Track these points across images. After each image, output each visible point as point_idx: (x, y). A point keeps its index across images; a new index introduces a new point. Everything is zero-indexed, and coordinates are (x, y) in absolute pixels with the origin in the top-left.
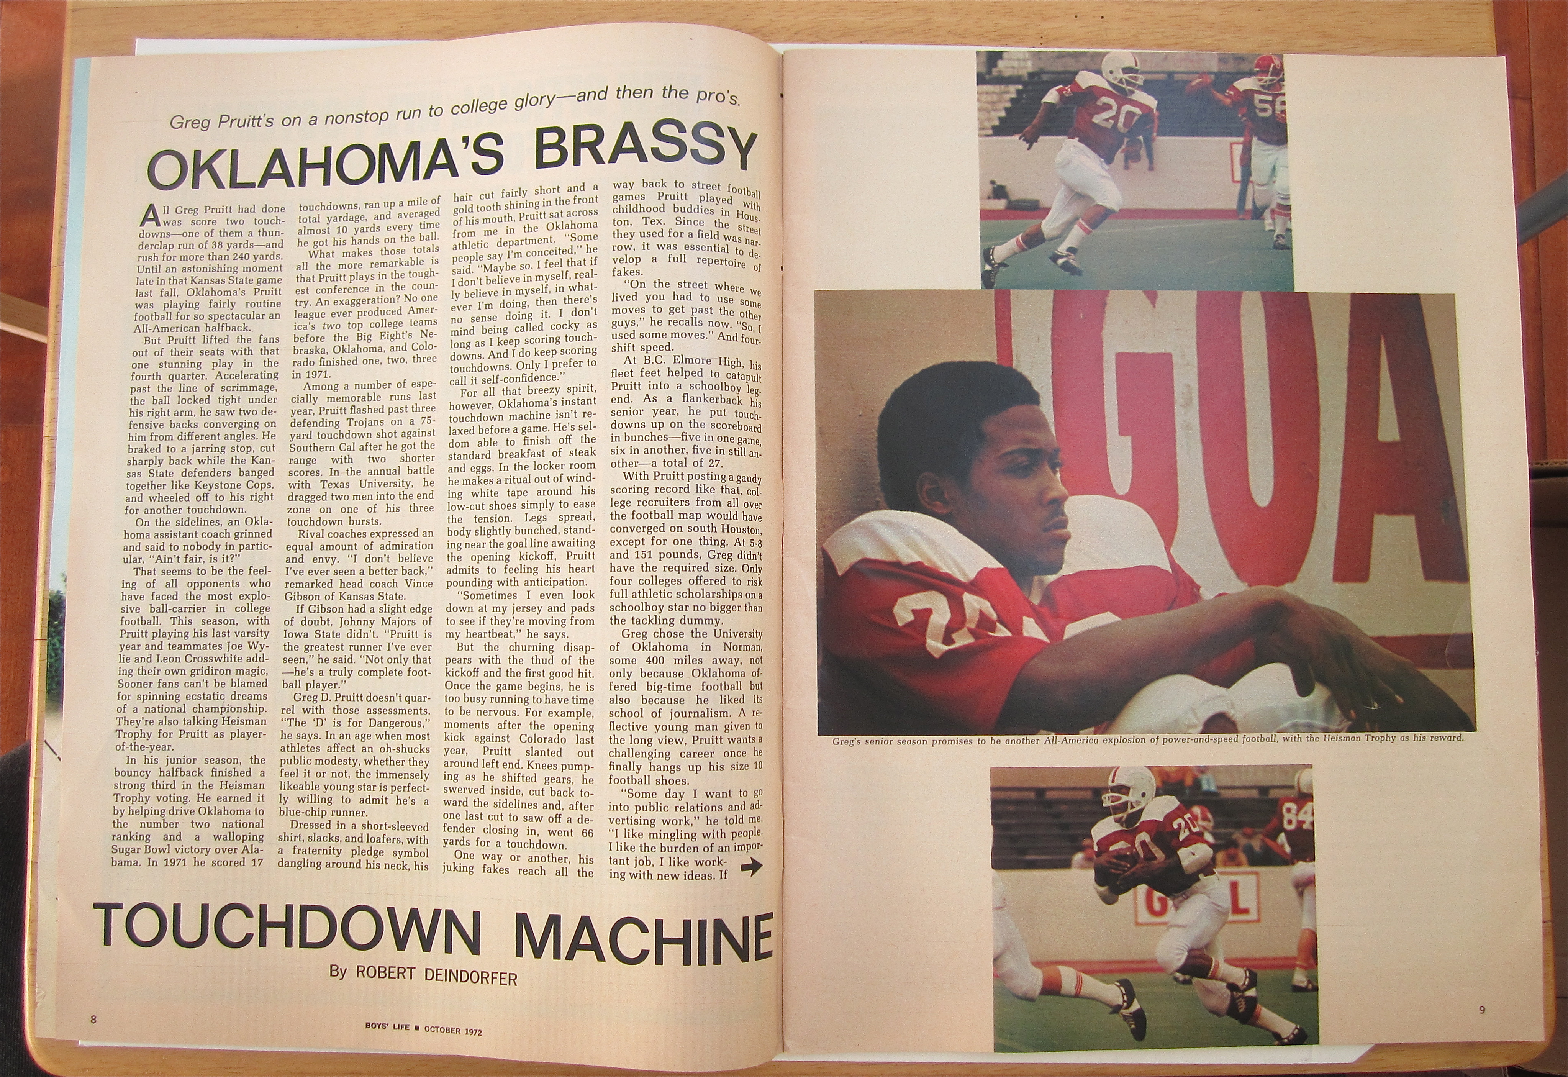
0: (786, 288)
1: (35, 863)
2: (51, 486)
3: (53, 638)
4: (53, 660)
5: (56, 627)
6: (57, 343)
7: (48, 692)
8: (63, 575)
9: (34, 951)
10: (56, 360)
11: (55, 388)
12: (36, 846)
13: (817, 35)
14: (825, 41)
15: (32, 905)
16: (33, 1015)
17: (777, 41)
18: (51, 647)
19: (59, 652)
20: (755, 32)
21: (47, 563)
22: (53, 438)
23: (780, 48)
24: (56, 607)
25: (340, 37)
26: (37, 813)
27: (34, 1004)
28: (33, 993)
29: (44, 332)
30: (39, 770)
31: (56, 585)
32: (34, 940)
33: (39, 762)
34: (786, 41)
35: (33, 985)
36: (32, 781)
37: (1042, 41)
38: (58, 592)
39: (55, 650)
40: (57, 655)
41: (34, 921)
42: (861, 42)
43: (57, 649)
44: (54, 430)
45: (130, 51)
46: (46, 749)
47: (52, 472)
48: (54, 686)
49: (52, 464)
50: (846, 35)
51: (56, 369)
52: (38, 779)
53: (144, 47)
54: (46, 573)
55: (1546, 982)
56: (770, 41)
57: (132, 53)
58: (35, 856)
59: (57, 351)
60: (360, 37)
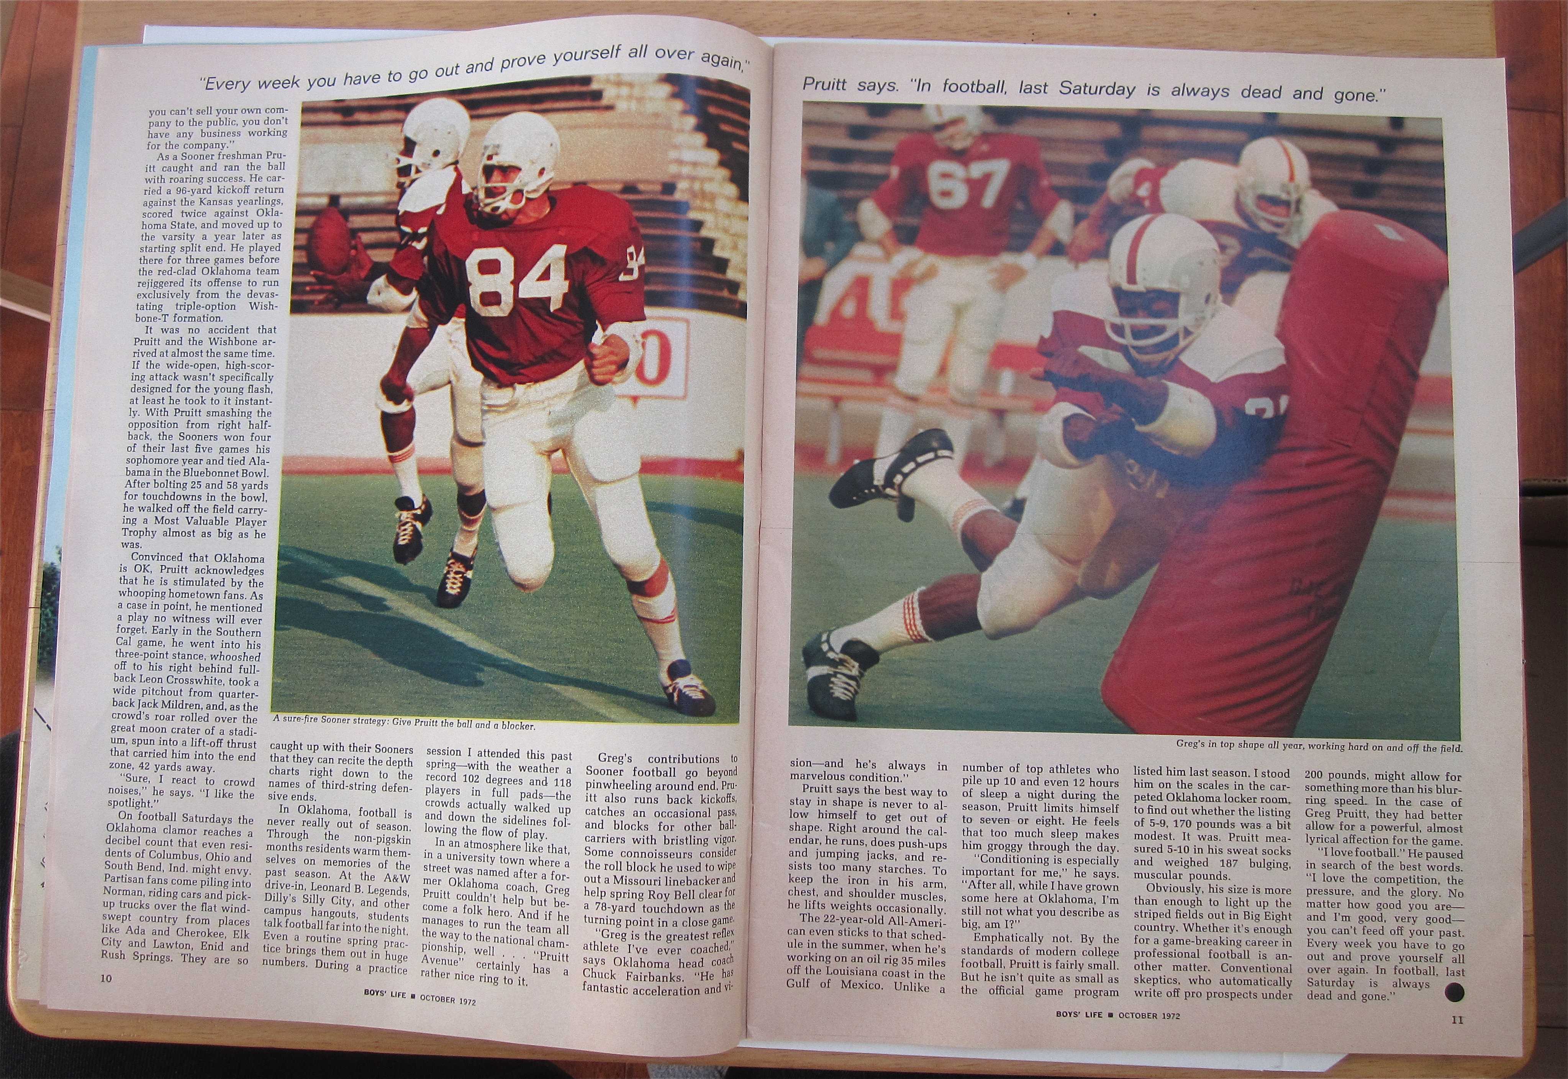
0: (770, 278)
1: (22, 825)
2: (49, 458)
3: (46, 608)
4: (45, 630)
5: (49, 598)
6: (59, 319)
7: (39, 661)
8: (57, 547)
9: (18, 911)
10: (58, 336)
11: (55, 364)
12: (23, 809)
13: (808, 30)
14: (816, 35)
15: (18, 867)
16: (15, 974)
17: (769, 34)
18: (43, 617)
19: (51, 622)
20: (746, 26)
21: (43, 533)
22: (53, 411)
23: (771, 41)
24: (51, 579)
25: (342, 26)
26: (26, 776)
27: (17, 966)
28: (16, 952)
29: (48, 310)
30: (28, 735)
31: (50, 557)
32: (19, 900)
33: (29, 728)
34: (777, 35)
35: (16, 945)
36: (22, 745)
37: (1034, 38)
38: (52, 564)
39: (47, 620)
40: (48, 625)
41: (20, 882)
42: (852, 37)
43: (50, 619)
44: (53, 404)
45: (137, 40)
46: (35, 716)
47: (50, 445)
48: (45, 655)
49: (51, 437)
50: (838, 29)
51: (57, 346)
52: (28, 744)
53: (152, 34)
54: (42, 543)
55: (1525, 997)
56: (762, 35)
57: (140, 41)
58: (22, 818)
59: (59, 327)
60: (361, 26)
